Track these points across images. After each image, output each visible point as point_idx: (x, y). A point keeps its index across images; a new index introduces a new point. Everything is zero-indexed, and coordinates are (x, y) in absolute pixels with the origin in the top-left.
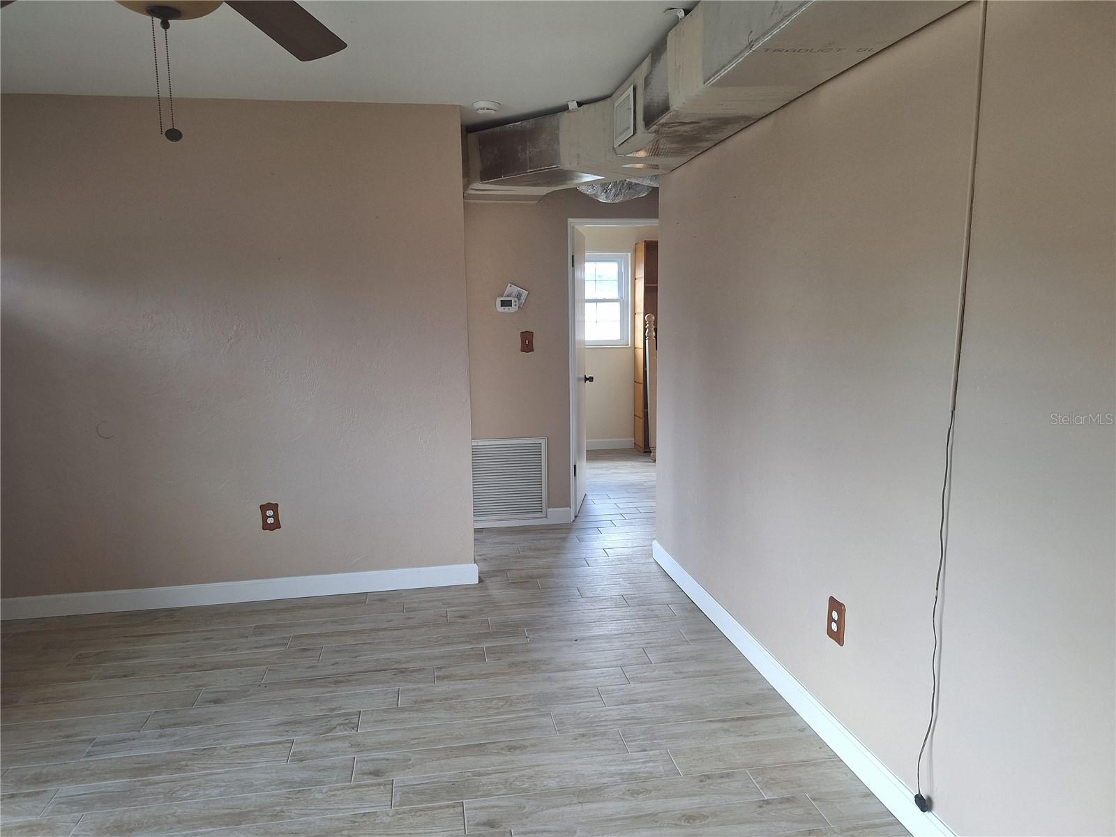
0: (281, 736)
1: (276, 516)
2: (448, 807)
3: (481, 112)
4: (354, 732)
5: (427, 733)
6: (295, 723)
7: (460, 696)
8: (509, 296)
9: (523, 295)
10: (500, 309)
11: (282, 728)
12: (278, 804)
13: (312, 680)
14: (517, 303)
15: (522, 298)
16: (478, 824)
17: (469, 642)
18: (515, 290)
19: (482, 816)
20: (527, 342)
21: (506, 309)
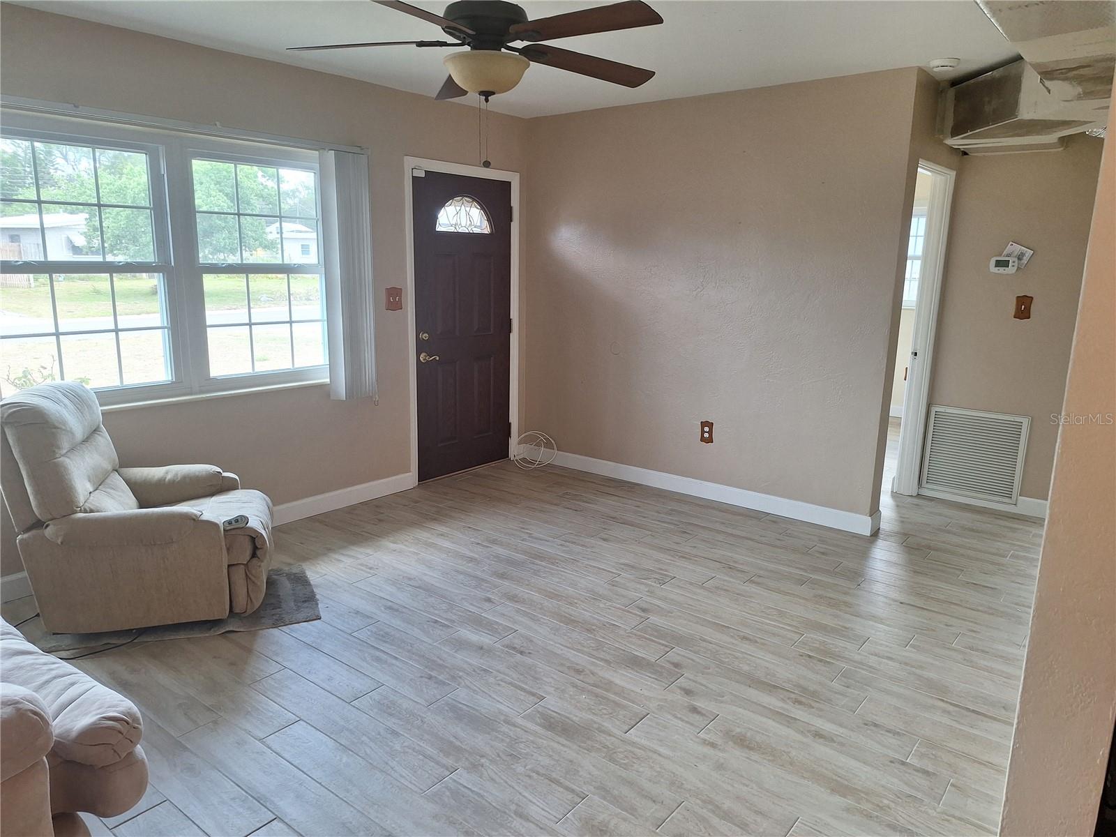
0: (617, 570)
1: (710, 432)
2: (663, 645)
3: (935, 70)
4: (659, 586)
5: (701, 606)
6: (633, 567)
7: (750, 597)
8: (1008, 255)
9: (1027, 255)
10: (993, 269)
11: (622, 566)
12: (578, 599)
13: (668, 550)
14: (1016, 264)
15: (1025, 258)
16: (668, 661)
17: (805, 571)
18: (1018, 248)
19: (677, 659)
20: (1024, 308)
21: (1001, 270)
